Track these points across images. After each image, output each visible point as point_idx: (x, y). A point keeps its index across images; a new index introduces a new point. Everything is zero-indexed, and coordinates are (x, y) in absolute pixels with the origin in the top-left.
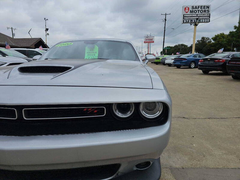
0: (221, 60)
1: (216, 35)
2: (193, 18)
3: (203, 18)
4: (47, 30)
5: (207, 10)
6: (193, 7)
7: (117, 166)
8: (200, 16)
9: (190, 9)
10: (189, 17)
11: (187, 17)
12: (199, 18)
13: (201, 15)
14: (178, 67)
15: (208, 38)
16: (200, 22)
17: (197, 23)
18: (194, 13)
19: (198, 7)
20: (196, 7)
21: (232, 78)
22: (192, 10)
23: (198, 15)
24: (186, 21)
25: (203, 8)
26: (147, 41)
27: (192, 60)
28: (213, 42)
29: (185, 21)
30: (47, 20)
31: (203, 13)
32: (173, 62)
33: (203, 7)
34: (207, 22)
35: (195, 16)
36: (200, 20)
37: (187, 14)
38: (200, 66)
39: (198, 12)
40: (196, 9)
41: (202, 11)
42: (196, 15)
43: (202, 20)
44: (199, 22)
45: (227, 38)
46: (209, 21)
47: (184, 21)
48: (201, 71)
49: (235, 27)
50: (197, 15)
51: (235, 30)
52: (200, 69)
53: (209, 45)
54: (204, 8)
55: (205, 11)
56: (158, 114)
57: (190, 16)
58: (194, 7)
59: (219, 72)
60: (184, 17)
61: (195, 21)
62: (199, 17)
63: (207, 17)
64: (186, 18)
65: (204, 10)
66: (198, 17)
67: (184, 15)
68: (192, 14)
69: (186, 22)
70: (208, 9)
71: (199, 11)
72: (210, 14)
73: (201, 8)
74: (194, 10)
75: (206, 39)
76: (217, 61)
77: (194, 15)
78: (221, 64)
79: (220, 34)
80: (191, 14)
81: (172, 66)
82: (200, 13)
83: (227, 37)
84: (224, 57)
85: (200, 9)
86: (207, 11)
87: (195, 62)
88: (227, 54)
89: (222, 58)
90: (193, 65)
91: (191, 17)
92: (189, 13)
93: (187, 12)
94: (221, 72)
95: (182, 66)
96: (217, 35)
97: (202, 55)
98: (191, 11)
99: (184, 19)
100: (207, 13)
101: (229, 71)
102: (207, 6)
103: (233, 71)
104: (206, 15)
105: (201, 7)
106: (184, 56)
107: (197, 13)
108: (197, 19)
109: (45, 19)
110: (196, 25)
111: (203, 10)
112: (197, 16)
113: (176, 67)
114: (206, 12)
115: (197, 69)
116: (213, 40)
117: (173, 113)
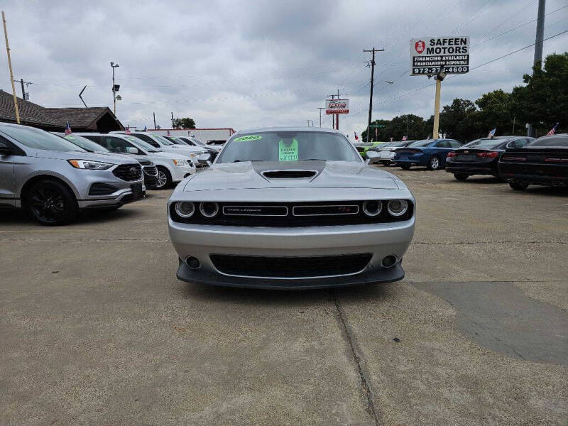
0: (490, 154)
1: (484, 96)
2: (433, 63)
3: (454, 64)
4: (116, 88)
5: (461, 47)
6: (432, 41)
7: (369, 256)
8: (448, 60)
9: (428, 45)
10: (426, 61)
11: (421, 61)
12: (446, 64)
13: (450, 58)
14: (406, 167)
15: (468, 101)
16: (449, 72)
17: (441, 75)
18: (435, 54)
19: (444, 42)
20: (439, 40)
21: (510, 188)
22: (431, 47)
23: (444, 58)
24: (420, 71)
25: (453, 43)
26: (333, 109)
27: (434, 152)
28: (478, 109)
29: (417, 71)
30: (117, 66)
31: (454, 54)
32: (395, 157)
33: (454, 41)
34: (462, 71)
35: (438, 61)
36: (448, 68)
37: (420, 55)
38: (449, 164)
39: (444, 53)
40: (439, 46)
41: (451, 50)
42: (439, 59)
43: (453, 68)
44: (446, 73)
45: (510, 103)
46: (468, 71)
47: (414, 69)
48: (452, 176)
49: (526, 78)
50: (442, 57)
51: (525, 85)
52: (448, 171)
53: (471, 117)
54: (455, 44)
55: (458, 50)
56: (404, 211)
57: (427, 59)
58: (436, 42)
59: (488, 176)
60: (414, 62)
61: (437, 70)
62: (446, 61)
63: (462, 62)
64: (419, 64)
65: (456, 48)
66: (444, 63)
67: (414, 58)
68: (432, 55)
69: (419, 73)
70: (463, 45)
71: (444, 48)
72: (468, 56)
73: (449, 44)
74: (435, 47)
75: (464, 103)
76: (481, 154)
77: (436, 59)
78: (491, 160)
79: (495, 92)
80: (429, 55)
81: (392, 166)
82: (447, 53)
83: (510, 99)
84: (496, 147)
85: (446, 45)
86: (461, 50)
87: (441, 155)
88: (502, 140)
89: (493, 149)
90: (435, 164)
91: (429, 61)
92: (424, 54)
93: (420, 52)
94: (491, 176)
95: (414, 165)
96: (487, 94)
97: (453, 142)
98: (428, 49)
99: (414, 65)
100: (462, 54)
101: (505, 174)
102: (462, 39)
103: (511, 175)
104: (461, 58)
105: (450, 42)
106: (417, 144)
107: (442, 54)
108: (442, 66)
109: (112, 64)
110: (440, 79)
111: (454, 46)
112: (442, 60)
113: (400, 168)
114: (460, 52)
115: (443, 172)
116: (480, 107)
117: (418, 208)
